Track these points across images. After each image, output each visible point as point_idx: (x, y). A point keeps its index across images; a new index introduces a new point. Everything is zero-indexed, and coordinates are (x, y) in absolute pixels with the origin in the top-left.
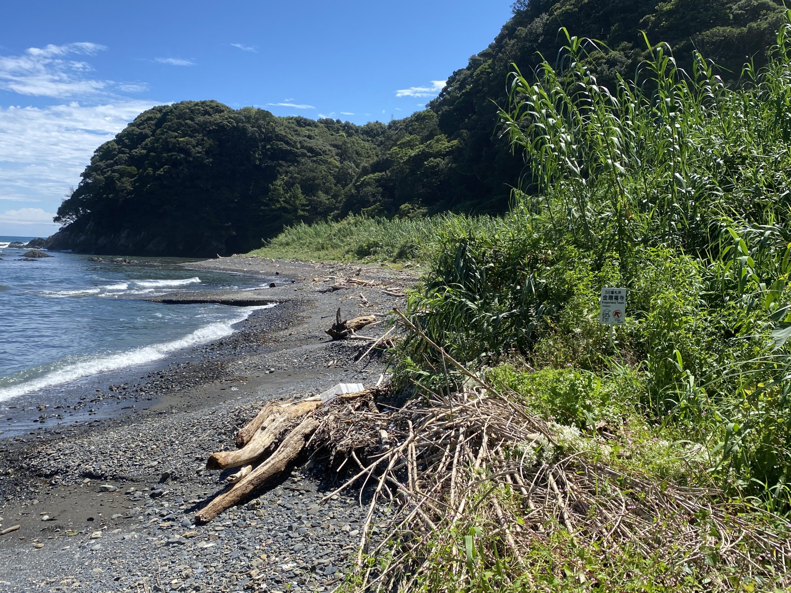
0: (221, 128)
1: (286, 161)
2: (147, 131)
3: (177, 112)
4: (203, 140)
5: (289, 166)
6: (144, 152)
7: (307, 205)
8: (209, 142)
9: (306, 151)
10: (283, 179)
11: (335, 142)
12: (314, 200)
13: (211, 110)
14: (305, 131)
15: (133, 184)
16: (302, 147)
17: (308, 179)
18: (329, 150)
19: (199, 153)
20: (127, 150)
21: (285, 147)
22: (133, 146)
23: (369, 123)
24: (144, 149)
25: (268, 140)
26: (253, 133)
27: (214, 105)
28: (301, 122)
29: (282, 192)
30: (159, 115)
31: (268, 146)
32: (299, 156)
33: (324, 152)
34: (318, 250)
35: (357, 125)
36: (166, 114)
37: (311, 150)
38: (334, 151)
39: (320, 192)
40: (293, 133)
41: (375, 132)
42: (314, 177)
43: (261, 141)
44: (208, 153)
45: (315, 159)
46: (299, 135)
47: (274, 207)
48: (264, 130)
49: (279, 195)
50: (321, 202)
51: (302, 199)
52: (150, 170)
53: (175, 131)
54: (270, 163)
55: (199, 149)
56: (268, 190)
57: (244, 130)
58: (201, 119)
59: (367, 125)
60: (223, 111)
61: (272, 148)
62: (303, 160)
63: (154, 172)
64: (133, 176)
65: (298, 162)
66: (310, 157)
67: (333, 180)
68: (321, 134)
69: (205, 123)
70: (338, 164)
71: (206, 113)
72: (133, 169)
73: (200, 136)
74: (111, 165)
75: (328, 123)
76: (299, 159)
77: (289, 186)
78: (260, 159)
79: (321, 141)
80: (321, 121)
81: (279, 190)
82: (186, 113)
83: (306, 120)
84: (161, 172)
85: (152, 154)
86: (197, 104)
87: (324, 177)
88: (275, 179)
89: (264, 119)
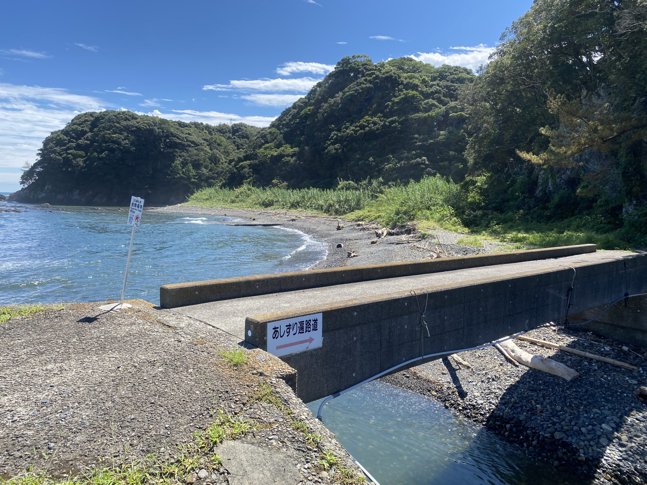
0: (139, 129)
1: (179, 149)
2: (88, 129)
3: (107, 117)
4: (128, 136)
5: (181, 152)
6: (87, 142)
7: (196, 176)
8: (132, 138)
9: (190, 143)
10: (179, 160)
11: (203, 137)
12: (200, 173)
13: (130, 118)
14: (184, 130)
15: (85, 162)
16: (187, 141)
17: (195, 160)
18: (203, 143)
19: (127, 144)
20: (75, 141)
21: (178, 141)
22: (78, 138)
24: (86, 140)
25: (167, 136)
26: (159, 133)
27: (131, 114)
28: (180, 124)
29: (180, 168)
31: (168, 140)
32: (187, 146)
33: (201, 144)
35: (213, 126)
36: (97, 117)
37: (193, 142)
38: (205, 143)
39: (203, 168)
40: (179, 131)
41: (224, 130)
42: (198, 159)
43: (163, 137)
44: (132, 144)
45: (196, 148)
46: (183, 133)
47: (176, 177)
48: (165, 131)
49: (178, 170)
50: (203, 174)
51: (193, 172)
52: (95, 154)
53: (108, 130)
54: (169, 150)
55: (127, 141)
56: (171, 166)
57: (153, 130)
58: (125, 123)
59: (219, 126)
60: (138, 118)
61: (170, 141)
62: (190, 149)
63: (98, 155)
64: (82, 157)
65: (187, 150)
66: (193, 147)
67: (209, 161)
68: (195, 132)
69: (128, 125)
70: (210, 151)
71: (126, 119)
72: (82, 153)
73: (125, 134)
74: (66, 150)
75: (197, 125)
76: (186, 148)
77: (184, 164)
78: (163, 148)
80: (192, 123)
81: (178, 167)
83: (183, 122)
84: (103, 155)
85: (95, 144)
86: (119, 113)
88: (174, 160)
89: (164, 124)
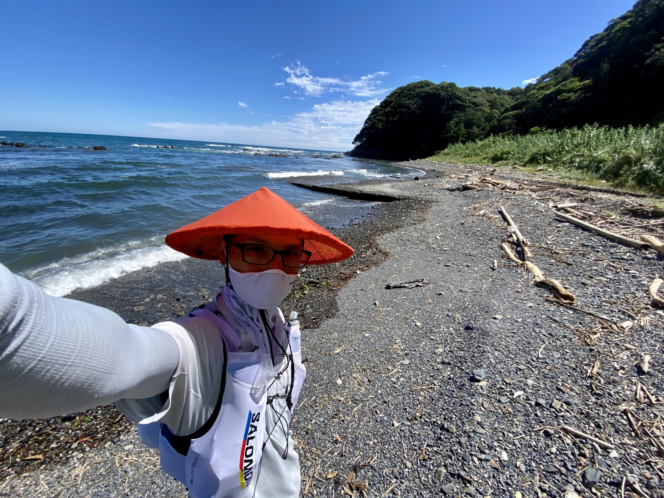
0: (428, 94)
1: (459, 111)
2: (393, 99)
3: (408, 88)
4: (417, 101)
5: (460, 113)
6: (390, 109)
7: (466, 134)
8: (420, 102)
9: (471, 105)
10: (455, 121)
11: (489, 99)
12: (470, 132)
13: (424, 85)
14: (473, 94)
15: (383, 125)
16: (469, 102)
17: (469, 120)
18: (485, 103)
19: (415, 108)
20: (384, 109)
21: (459, 102)
22: (386, 107)
23: (513, 88)
24: (390, 108)
25: (451, 99)
26: (444, 96)
27: (426, 82)
28: (471, 89)
29: (453, 127)
30: (400, 91)
31: (451, 103)
32: (466, 107)
33: (482, 105)
34: (465, 157)
35: (505, 89)
36: (403, 90)
37: (474, 104)
38: (488, 104)
39: (474, 127)
40: (466, 95)
41: (515, 93)
42: (473, 118)
43: (447, 100)
44: (419, 108)
45: (475, 108)
46: (469, 96)
47: (447, 135)
48: (449, 94)
49: (451, 129)
50: (474, 133)
51: (463, 131)
52: (391, 118)
53: (405, 98)
54: (449, 112)
55: (415, 106)
56: (446, 126)
57: (439, 94)
58: (419, 90)
59: (511, 89)
60: (430, 85)
61: (453, 104)
62: (468, 109)
63: (393, 119)
64: (383, 121)
65: (465, 111)
66: (473, 107)
67: (484, 121)
68: (482, 96)
69: (420, 92)
70: (489, 111)
71: (422, 87)
72: (384, 118)
73: (416, 99)
74: (375, 117)
75: (488, 90)
76: (466, 109)
77: (457, 123)
78: (444, 110)
79: (481, 99)
80: (483, 89)
81: (451, 126)
82: (412, 88)
83: (474, 88)
84: (395, 119)
85: (393, 110)
86: (418, 83)
87: (479, 119)
88: (451, 120)
89: (451, 88)
